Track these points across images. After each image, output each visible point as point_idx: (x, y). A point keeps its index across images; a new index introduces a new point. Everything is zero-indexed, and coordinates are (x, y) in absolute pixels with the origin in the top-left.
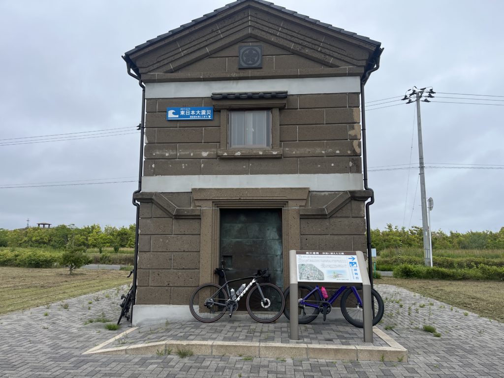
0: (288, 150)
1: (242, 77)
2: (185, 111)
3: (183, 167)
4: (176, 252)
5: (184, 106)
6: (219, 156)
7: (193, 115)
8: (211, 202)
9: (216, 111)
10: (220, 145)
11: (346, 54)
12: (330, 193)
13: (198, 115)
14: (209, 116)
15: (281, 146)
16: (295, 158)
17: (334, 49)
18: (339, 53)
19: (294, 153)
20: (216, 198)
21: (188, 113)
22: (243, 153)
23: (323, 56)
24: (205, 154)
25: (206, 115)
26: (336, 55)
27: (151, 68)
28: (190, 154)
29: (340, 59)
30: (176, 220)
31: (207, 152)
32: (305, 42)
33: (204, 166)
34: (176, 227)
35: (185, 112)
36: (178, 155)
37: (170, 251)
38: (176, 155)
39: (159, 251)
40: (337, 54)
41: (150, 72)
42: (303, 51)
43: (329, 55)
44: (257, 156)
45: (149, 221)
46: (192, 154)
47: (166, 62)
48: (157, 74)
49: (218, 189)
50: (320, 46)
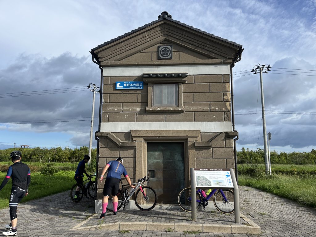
0: (187, 108)
1: (160, 64)
3: (126, 117)
5: (126, 81)
6: (146, 111)
7: (132, 86)
8: (142, 138)
9: (146, 84)
10: (147, 104)
13: (135, 86)
17: (215, 48)
19: (191, 109)
20: (145, 136)
21: (128, 85)
22: (161, 109)
23: (208, 52)
24: (138, 109)
25: (139, 86)
26: (216, 52)
27: (107, 58)
30: (121, 149)
32: (198, 44)
33: (138, 117)
36: (123, 110)
41: (105, 60)
42: (196, 49)
44: (170, 111)
45: (105, 149)
46: (131, 110)
47: (115, 54)
48: (110, 62)
49: (146, 130)
50: (206, 47)
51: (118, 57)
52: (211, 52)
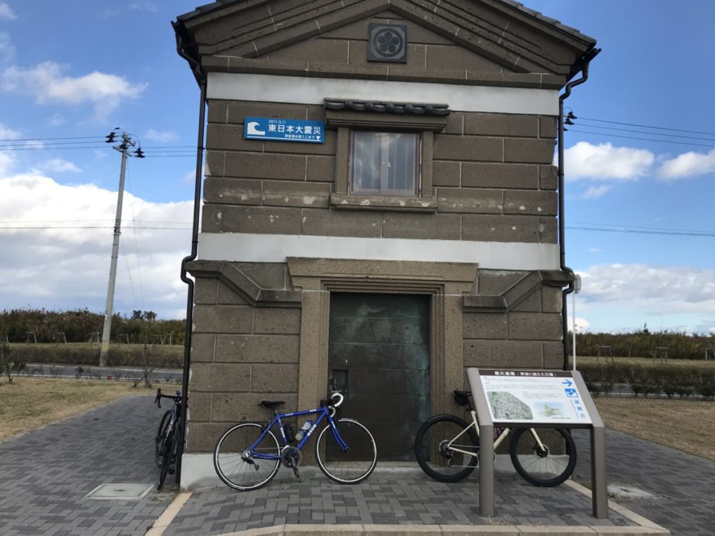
0: (444, 201)
1: (375, 75)
2: (277, 125)
3: (272, 220)
4: (258, 363)
5: (275, 117)
6: (332, 205)
7: (291, 132)
8: (319, 280)
9: (330, 129)
10: (334, 186)
11: (540, 53)
12: (509, 273)
13: (299, 133)
14: (318, 137)
15: (433, 194)
16: (455, 215)
17: (523, 43)
18: (530, 51)
19: (454, 205)
20: (328, 275)
21: (281, 128)
22: (374, 202)
23: (504, 52)
24: (308, 200)
25: (311, 135)
26: (524, 52)
27: (221, 47)
28: (283, 198)
29: (531, 61)
30: (258, 310)
31: (312, 196)
32: (477, 28)
33: (306, 220)
34: (258, 320)
35: (277, 128)
36: (264, 199)
37: (248, 361)
38: (260, 199)
39: (229, 361)
40: (527, 52)
41: (217, 53)
42: (473, 42)
43: (515, 53)
44: (398, 209)
45: (210, 310)
46: (287, 200)
47: (246, 38)
48: (230, 58)
49: (331, 260)
50: (501, 36)
51: (255, 47)
52: (512, 51)
